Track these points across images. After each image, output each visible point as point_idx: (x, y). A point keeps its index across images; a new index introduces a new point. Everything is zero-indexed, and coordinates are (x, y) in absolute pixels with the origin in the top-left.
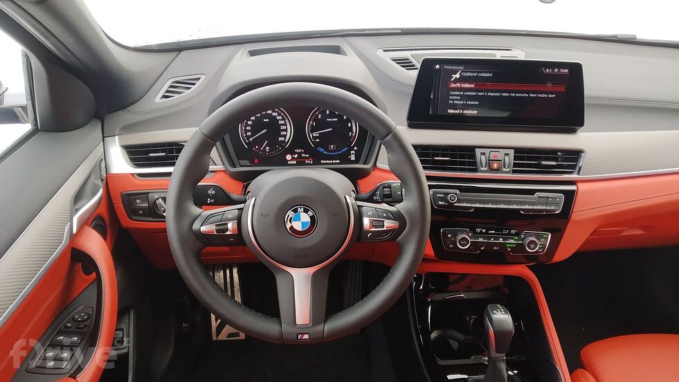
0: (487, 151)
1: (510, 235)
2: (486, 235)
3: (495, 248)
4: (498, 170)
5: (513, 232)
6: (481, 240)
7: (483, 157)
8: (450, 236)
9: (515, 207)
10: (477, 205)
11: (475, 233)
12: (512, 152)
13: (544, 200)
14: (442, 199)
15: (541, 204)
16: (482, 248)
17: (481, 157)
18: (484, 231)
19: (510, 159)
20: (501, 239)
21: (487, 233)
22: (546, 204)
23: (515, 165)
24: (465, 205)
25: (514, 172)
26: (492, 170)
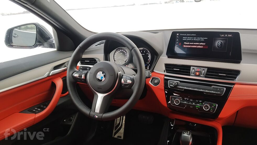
0: (195, 68)
1: (199, 103)
2: (188, 101)
3: (191, 107)
4: (199, 76)
5: (200, 101)
6: (185, 102)
7: (193, 70)
8: (173, 99)
9: (201, 90)
10: (185, 88)
11: (183, 99)
12: (206, 69)
13: (215, 89)
14: (172, 84)
15: (214, 91)
16: (185, 106)
17: (192, 70)
18: (188, 99)
19: (204, 71)
20: (194, 104)
21: (189, 100)
22: (216, 91)
23: (207, 74)
24: (180, 87)
25: (206, 77)
26: (196, 76)
